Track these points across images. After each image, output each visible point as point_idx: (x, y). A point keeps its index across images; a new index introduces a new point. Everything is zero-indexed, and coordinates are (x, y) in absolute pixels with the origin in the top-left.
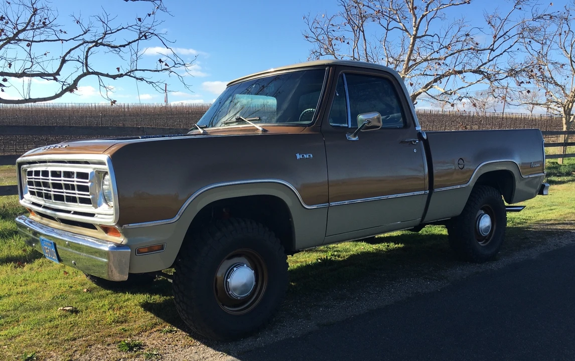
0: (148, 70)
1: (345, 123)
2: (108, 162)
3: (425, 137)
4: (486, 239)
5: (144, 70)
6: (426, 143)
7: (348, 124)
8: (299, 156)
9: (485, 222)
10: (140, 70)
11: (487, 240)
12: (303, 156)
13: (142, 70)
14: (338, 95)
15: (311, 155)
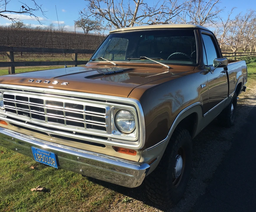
0: (13, 12)
2: (138, 104)
5: (11, 12)
7: (207, 64)
9: (232, 108)
10: (8, 11)
12: (203, 86)
13: (10, 11)
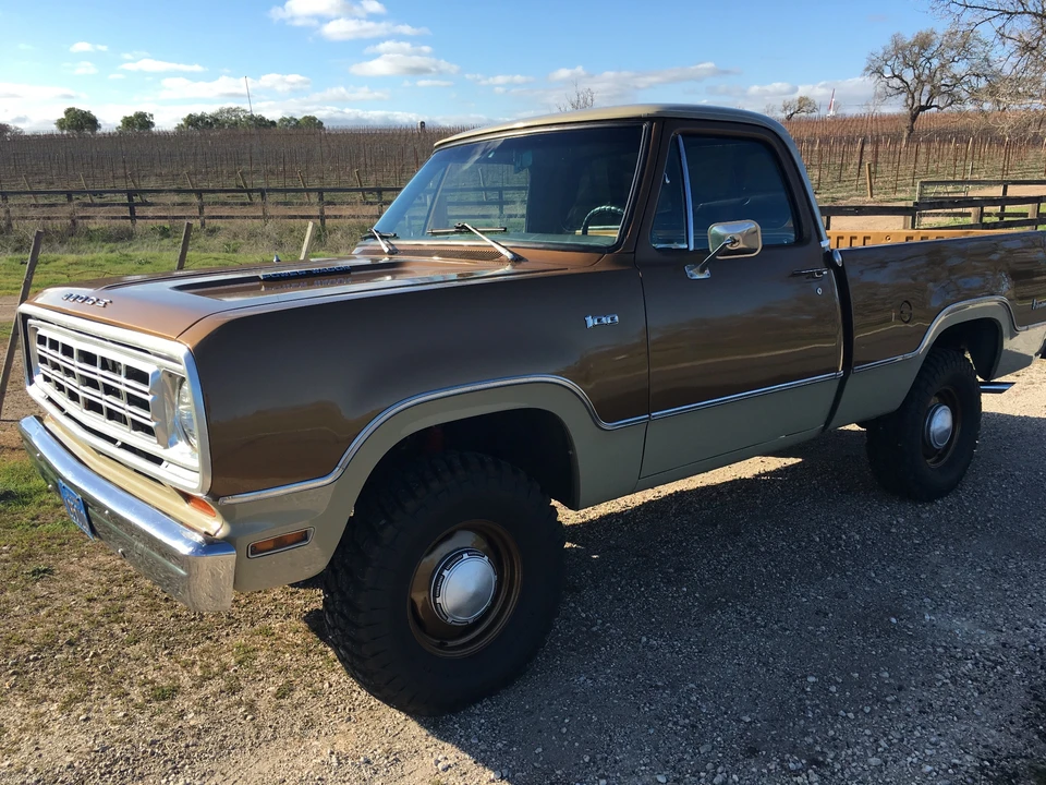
1: (681, 242)
2: (186, 359)
3: (838, 259)
4: (940, 454)
6: (840, 273)
7: (688, 243)
8: (591, 322)
9: (942, 420)
11: (941, 457)
12: (599, 321)
14: (668, 181)
15: (617, 318)
